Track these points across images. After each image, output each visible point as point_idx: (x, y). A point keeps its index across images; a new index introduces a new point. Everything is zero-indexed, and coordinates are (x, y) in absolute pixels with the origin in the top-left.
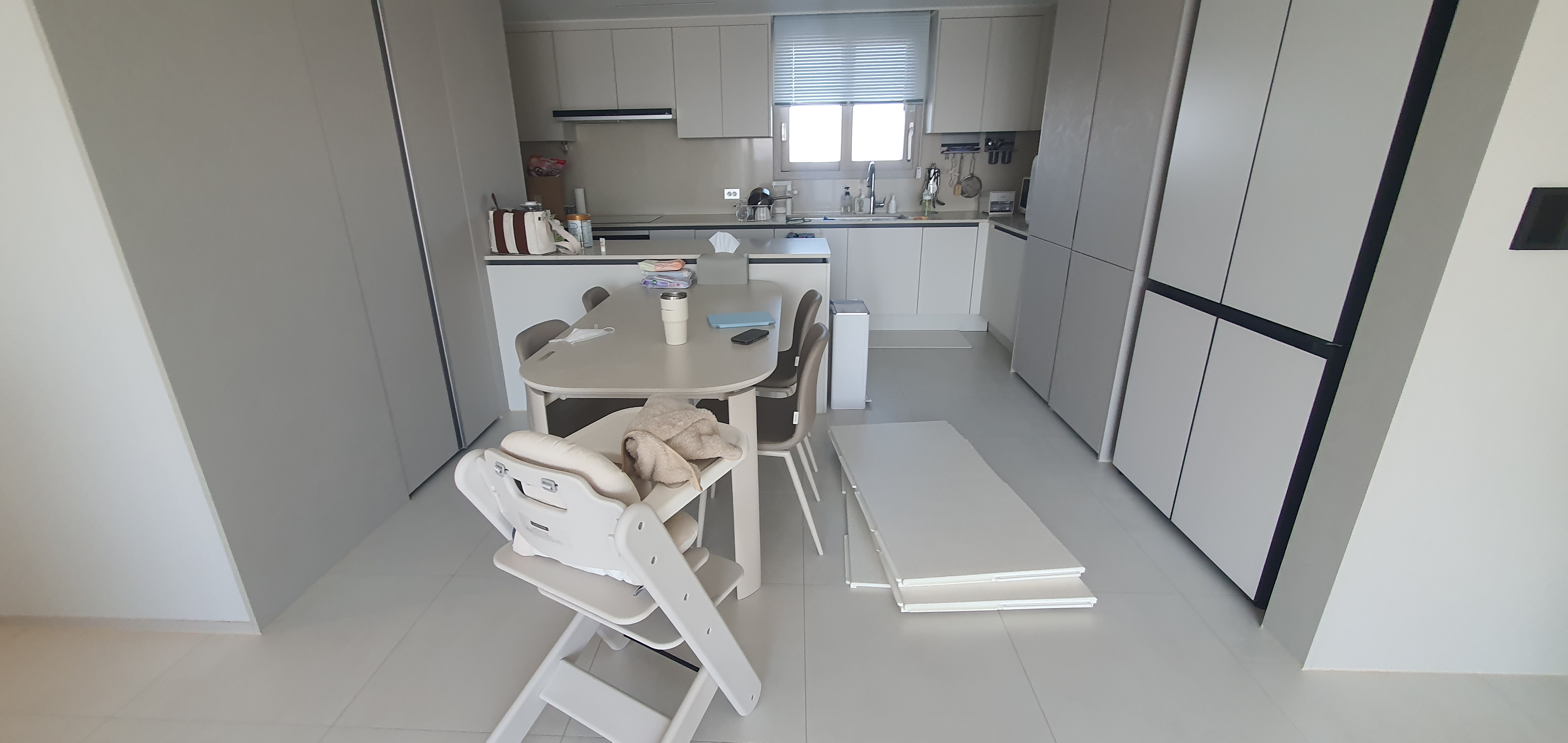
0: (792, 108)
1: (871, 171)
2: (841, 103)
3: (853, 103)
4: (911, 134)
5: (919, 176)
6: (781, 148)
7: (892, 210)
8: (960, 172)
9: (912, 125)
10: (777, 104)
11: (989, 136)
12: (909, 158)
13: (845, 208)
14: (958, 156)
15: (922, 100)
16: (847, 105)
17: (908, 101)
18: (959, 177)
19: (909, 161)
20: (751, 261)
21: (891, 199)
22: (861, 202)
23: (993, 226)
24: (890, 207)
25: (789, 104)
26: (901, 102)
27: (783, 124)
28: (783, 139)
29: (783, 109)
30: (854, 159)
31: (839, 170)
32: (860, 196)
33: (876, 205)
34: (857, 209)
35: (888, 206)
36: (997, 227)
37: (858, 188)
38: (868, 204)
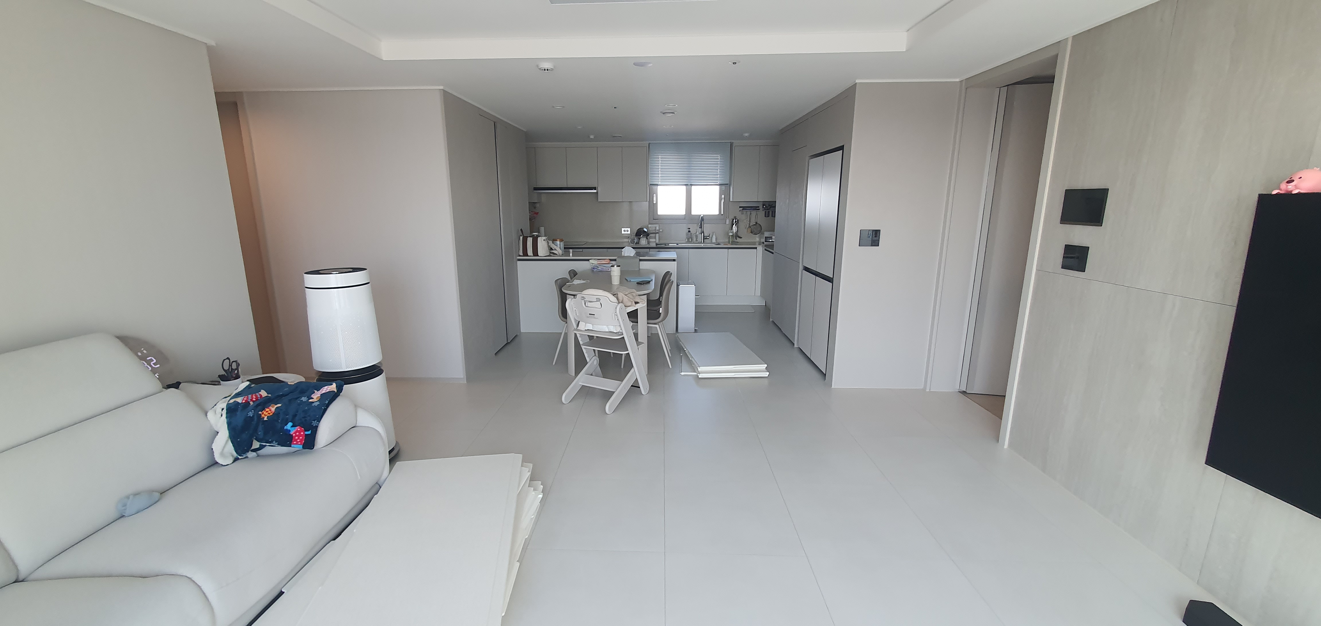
0: (659, 187)
1: (702, 220)
2: (686, 185)
3: (692, 185)
4: (723, 201)
5: (727, 222)
6: (653, 207)
7: (714, 240)
8: (750, 221)
9: (723, 196)
10: (650, 185)
11: (764, 203)
12: (722, 213)
13: (688, 239)
14: (749, 213)
15: (727, 184)
16: (689, 186)
17: (720, 184)
18: (749, 225)
19: (722, 215)
20: (641, 260)
21: (713, 235)
22: (697, 236)
23: (764, 249)
24: (713, 239)
25: (657, 185)
26: (717, 185)
27: (654, 195)
28: (654, 202)
29: (654, 187)
30: (692, 213)
31: (685, 219)
32: (696, 233)
33: (705, 238)
34: (695, 239)
35: (712, 238)
36: (766, 250)
37: (695, 229)
38: (700, 238)
